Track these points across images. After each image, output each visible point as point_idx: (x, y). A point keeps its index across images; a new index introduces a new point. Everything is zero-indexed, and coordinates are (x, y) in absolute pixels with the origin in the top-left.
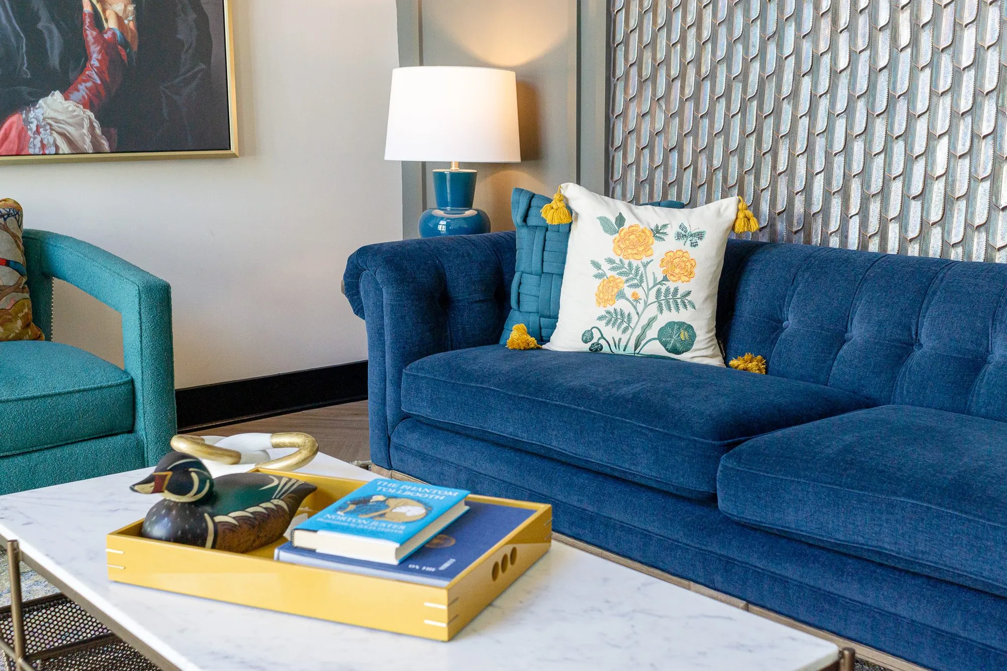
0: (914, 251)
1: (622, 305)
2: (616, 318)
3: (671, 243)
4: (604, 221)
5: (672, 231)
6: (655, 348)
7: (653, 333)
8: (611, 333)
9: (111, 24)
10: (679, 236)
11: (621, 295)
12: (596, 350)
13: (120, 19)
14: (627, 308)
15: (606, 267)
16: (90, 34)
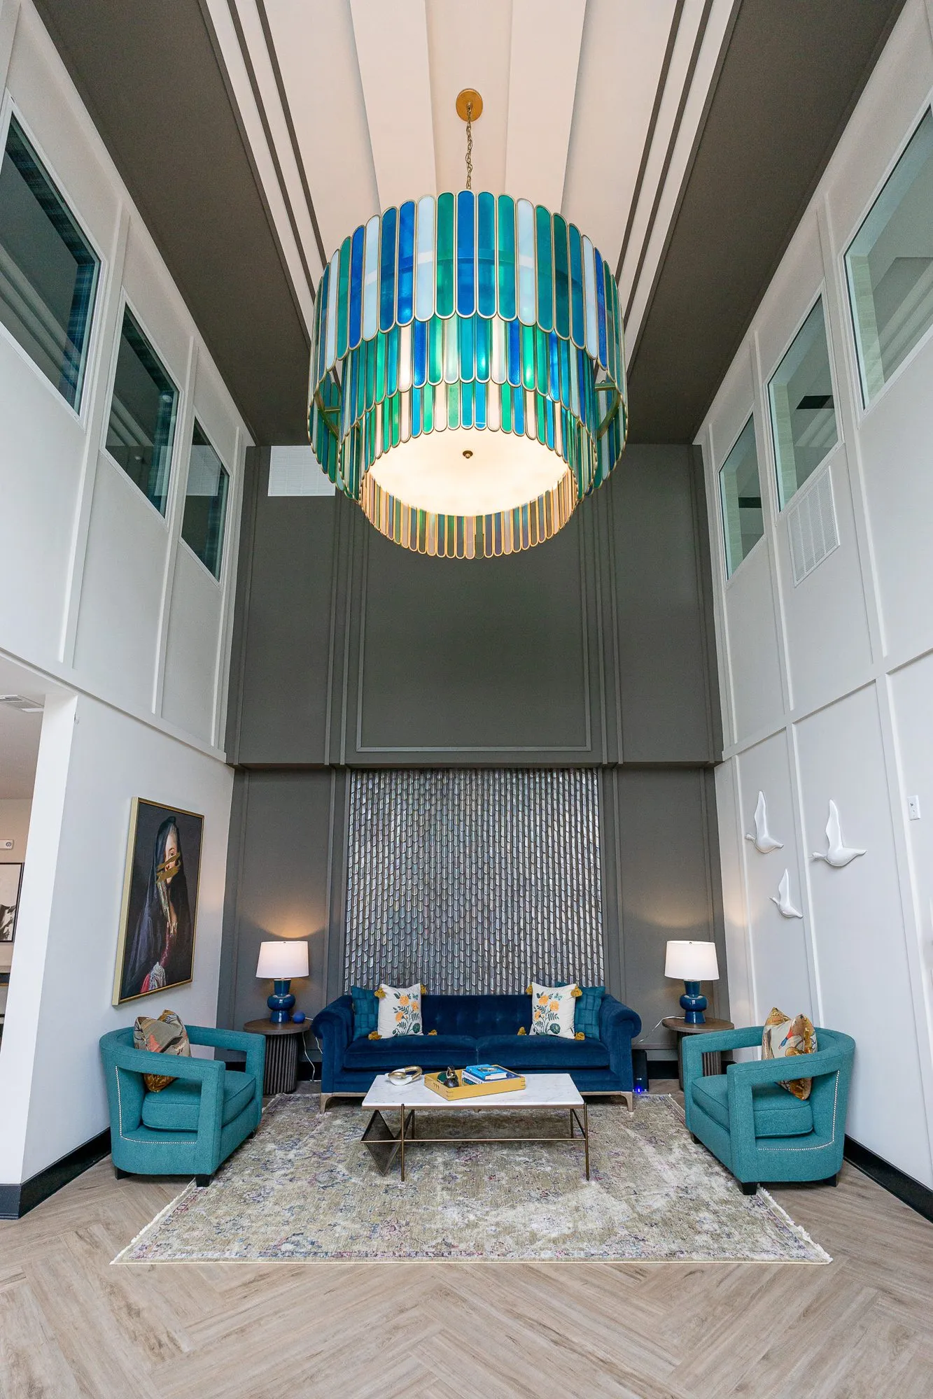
0: (455, 994)
1: (404, 1020)
2: (402, 1025)
3: (413, 999)
4: (395, 994)
5: (411, 995)
6: (412, 1032)
7: (411, 1028)
8: (401, 1030)
9: (172, 932)
10: (414, 997)
11: (403, 1017)
12: (396, 1036)
13: (174, 929)
14: (405, 1021)
15: (398, 1009)
16: (167, 936)
